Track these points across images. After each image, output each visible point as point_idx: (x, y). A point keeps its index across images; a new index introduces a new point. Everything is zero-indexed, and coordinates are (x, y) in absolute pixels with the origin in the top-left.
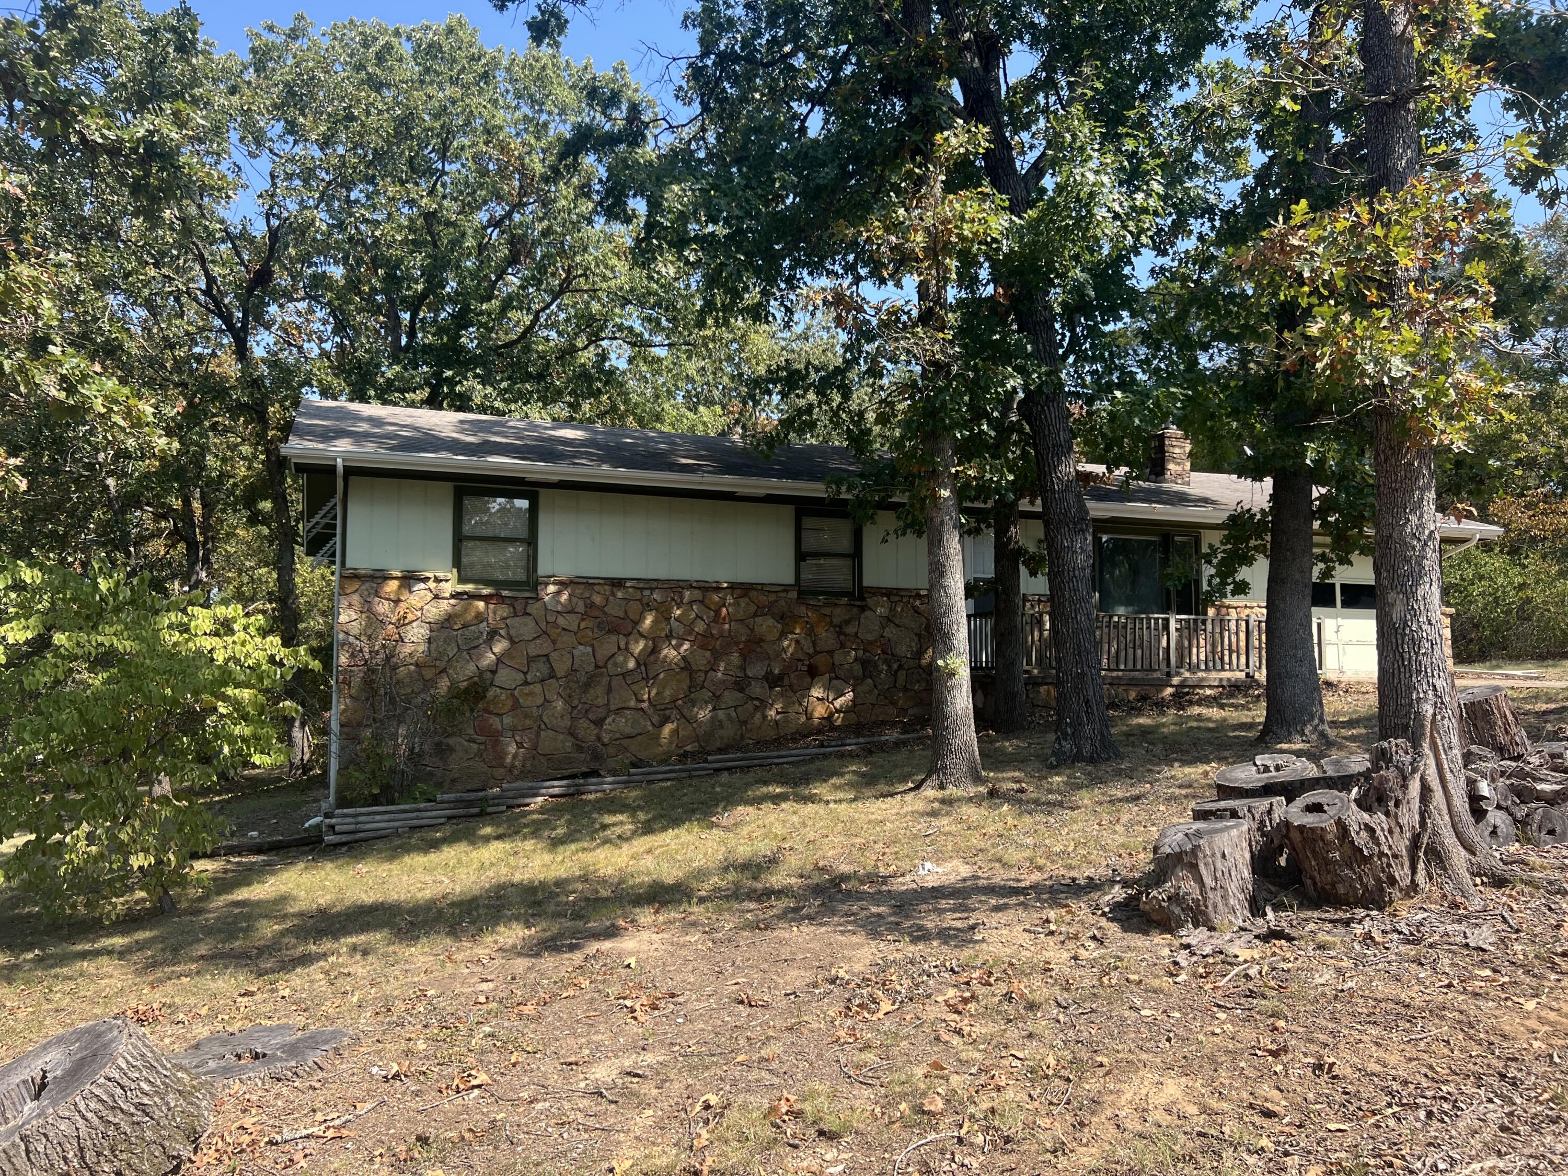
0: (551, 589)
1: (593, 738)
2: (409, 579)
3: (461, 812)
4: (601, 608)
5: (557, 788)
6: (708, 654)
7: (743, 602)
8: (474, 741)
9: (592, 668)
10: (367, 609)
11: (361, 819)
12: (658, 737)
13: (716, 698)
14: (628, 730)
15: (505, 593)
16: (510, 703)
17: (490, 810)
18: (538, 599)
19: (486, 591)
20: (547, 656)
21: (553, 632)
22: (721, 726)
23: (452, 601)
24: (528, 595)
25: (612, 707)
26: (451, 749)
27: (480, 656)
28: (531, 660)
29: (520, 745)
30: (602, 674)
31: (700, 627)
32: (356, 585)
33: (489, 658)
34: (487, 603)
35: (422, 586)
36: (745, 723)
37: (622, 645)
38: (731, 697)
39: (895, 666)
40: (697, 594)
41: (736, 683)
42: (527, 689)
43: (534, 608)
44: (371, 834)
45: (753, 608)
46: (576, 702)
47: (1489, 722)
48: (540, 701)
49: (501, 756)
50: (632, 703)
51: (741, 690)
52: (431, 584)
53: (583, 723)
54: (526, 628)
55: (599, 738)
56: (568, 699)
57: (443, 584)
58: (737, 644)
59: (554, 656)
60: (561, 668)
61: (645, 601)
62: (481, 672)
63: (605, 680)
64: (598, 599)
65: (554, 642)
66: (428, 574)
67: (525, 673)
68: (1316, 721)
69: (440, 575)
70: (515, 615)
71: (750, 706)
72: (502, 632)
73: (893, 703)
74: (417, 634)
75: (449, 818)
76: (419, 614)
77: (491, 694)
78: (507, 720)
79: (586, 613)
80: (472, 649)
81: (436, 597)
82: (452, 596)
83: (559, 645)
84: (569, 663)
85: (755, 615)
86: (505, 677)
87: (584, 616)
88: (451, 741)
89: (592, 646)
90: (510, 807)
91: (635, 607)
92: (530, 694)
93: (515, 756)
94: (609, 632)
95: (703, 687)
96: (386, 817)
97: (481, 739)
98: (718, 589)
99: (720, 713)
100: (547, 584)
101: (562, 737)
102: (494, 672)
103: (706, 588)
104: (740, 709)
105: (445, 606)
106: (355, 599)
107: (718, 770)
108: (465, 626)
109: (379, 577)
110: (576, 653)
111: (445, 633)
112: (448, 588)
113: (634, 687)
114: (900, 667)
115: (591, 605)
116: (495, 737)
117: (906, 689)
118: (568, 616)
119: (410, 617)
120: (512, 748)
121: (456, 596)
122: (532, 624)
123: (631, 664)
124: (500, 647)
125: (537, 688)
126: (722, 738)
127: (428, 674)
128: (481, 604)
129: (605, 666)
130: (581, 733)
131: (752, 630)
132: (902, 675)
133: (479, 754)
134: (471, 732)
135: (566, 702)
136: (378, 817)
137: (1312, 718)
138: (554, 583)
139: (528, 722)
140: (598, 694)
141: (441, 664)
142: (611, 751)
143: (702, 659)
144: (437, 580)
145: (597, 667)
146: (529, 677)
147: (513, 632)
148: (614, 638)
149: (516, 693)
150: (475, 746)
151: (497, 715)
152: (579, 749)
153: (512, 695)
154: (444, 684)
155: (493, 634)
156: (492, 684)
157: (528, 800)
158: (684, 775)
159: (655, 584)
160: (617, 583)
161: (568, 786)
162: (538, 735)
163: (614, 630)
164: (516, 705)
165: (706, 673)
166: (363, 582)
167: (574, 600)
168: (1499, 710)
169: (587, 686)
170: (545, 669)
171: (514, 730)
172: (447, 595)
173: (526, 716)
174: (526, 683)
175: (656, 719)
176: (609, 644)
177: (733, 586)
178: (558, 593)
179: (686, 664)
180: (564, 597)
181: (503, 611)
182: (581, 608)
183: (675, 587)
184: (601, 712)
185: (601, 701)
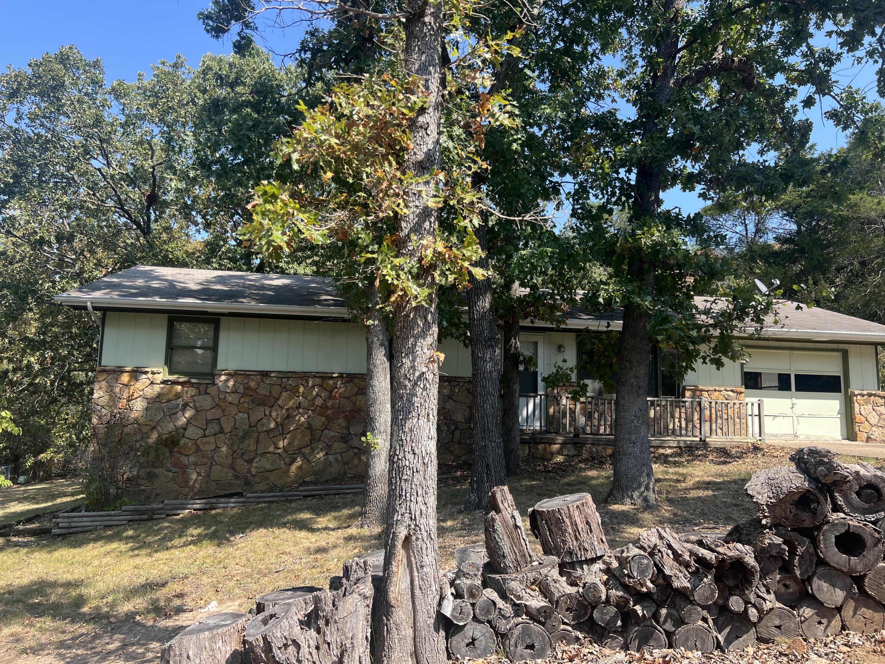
0: (223, 378)
1: (245, 471)
2: (136, 373)
3: (137, 517)
4: (255, 390)
5: (198, 504)
6: (323, 419)
7: (349, 386)
8: (171, 471)
9: (247, 427)
10: (110, 390)
11: (75, 519)
12: (287, 471)
13: (328, 448)
14: (268, 467)
15: (193, 381)
16: (194, 448)
17: (155, 516)
18: (214, 384)
19: (183, 379)
20: (218, 419)
21: (223, 404)
22: (331, 465)
23: (162, 386)
24: (208, 382)
25: (259, 452)
26: (156, 476)
27: (177, 419)
28: (208, 422)
29: (199, 474)
30: (253, 431)
31: (319, 402)
32: (104, 376)
33: (182, 421)
34: (183, 387)
35: (144, 376)
36: (347, 463)
37: (267, 413)
38: (338, 446)
39: (453, 428)
40: (318, 381)
41: (342, 437)
42: (205, 440)
43: (212, 390)
44: (80, 529)
45: (356, 390)
46: (236, 448)
47: (560, 529)
48: (213, 447)
49: (187, 481)
50: (271, 449)
51: (346, 442)
52: (150, 375)
53: (240, 462)
54: (206, 402)
55: (249, 471)
56: (230, 446)
57: (156, 376)
58: (344, 412)
59: (223, 419)
60: (227, 428)
61: (283, 385)
62: (177, 429)
63: (255, 435)
64: (253, 384)
65: (223, 411)
66: (147, 370)
67: (204, 430)
68: (642, 489)
69: (155, 370)
70: (200, 394)
71: (351, 453)
72: (191, 405)
73: (451, 452)
74: (139, 405)
75: (129, 521)
76: (141, 393)
77: (182, 442)
78: (192, 459)
79: (244, 393)
80: (172, 415)
81: (152, 383)
82: (162, 383)
83: (226, 413)
84: (233, 424)
85: (357, 394)
86: (191, 432)
87: (243, 395)
88: (156, 471)
89: (248, 413)
90: (168, 515)
91: (277, 389)
92: (207, 443)
93: (196, 481)
94: (259, 404)
95: (319, 440)
96: (90, 519)
97: (175, 470)
98: (332, 378)
99: (331, 457)
100: (221, 375)
101: (226, 470)
102: (185, 429)
103: (324, 377)
104: (344, 455)
105: (157, 388)
106: (104, 383)
107: (306, 497)
108: (168, 401)
109: (119, 371)
110: (237, 417)
111: (157, 405)
112: (159, 378)
113: (274, 439)
114: (456, 428)
115: (248, 388)
116: (184, 468)
117: (460, 443)
118: (232, 395)
119: (136, 395)
120: (194, 476)
121: (164, 382)
122: (210, 400)
123: (272, 425)
124: (188, 414)
125: (212, 439)
126: (331, 473)
127: (145, 429)
128: (179, 388)
129: (256, 426)
130: (238, 467)
131: (355, 404)
132: (457, 434)
133: (173, 479)
134: (169, 465)
135: (229, 447)
136: (85, 519)
137: (639, 486)
138: (225, 375)
139: (205, 460)
140: (250, 444)
141: (153, 424)
142: (257, 479)
143: (319, 421)
144: (153, 373)
145: (250, 426)
146: (207, 432)
147: (198, 405)
148: (262, 409)
149: (198, 442)
150: (171, 474)
151: (186, 455)
152: (237, 477)
153: (196, 443)
154: (154, 436)
155: (185, 406)
156: (183, 436)
157: (179, 512)
158: (282, 499)
159: (290, 375)
160: (265, 374)
161: (206, 504)
162: (210, 468)
163: (262, 403)
164: (198, 450)
165: (322, 431)
166: (110, 374)
167: (238, 385)
168: (570, 517)
169: (244, 438)
170: (217, 428)
171: (196, 464)
172: (159, 382)
173: (204, 457)
174: (204, 436)
175: (287, 460)
176: (259, 413)
177: (341, 376)
178: (227, 381)
179: (309, 427)
180: (231, 383)
181: (192, 391)
182: (241, 390)
183: (304, 376)
184: (252, 455)
185: (252, 448)
